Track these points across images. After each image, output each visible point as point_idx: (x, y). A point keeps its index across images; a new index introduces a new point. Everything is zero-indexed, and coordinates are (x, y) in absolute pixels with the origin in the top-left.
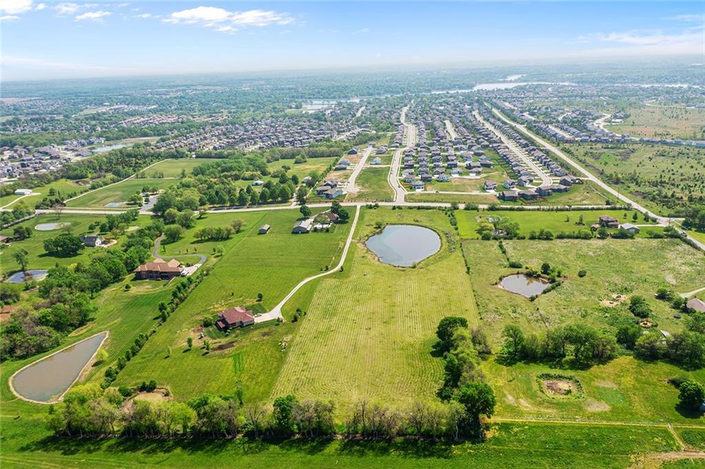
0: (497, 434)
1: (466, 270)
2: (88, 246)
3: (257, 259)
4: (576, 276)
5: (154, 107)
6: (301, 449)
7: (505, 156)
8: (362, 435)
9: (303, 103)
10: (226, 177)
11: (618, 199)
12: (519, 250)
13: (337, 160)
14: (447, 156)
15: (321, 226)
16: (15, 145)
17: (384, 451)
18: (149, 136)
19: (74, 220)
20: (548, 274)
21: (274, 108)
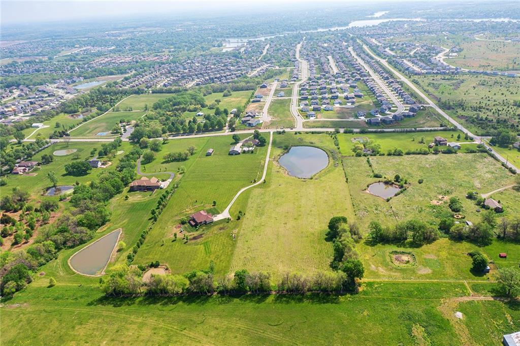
0: (365, 289)
1: (345, 179)
2: (93, 167)
3: (208, 175)
4: (417, 182)
5: (113, 47)
6: (252, 300)
7: (372, 88)
8: (287, 291)
9: (223, 42)
10: (177, 110)
11: (449, 121)
12: (380, 164)
13: (253, 94)
14: (331, 89)
15: (248, 149)
16: (20, 85)
17: (300, 300)
18: (114, 75)
19: (78, 147)
20: (399, 182)
21: (202, 47)
